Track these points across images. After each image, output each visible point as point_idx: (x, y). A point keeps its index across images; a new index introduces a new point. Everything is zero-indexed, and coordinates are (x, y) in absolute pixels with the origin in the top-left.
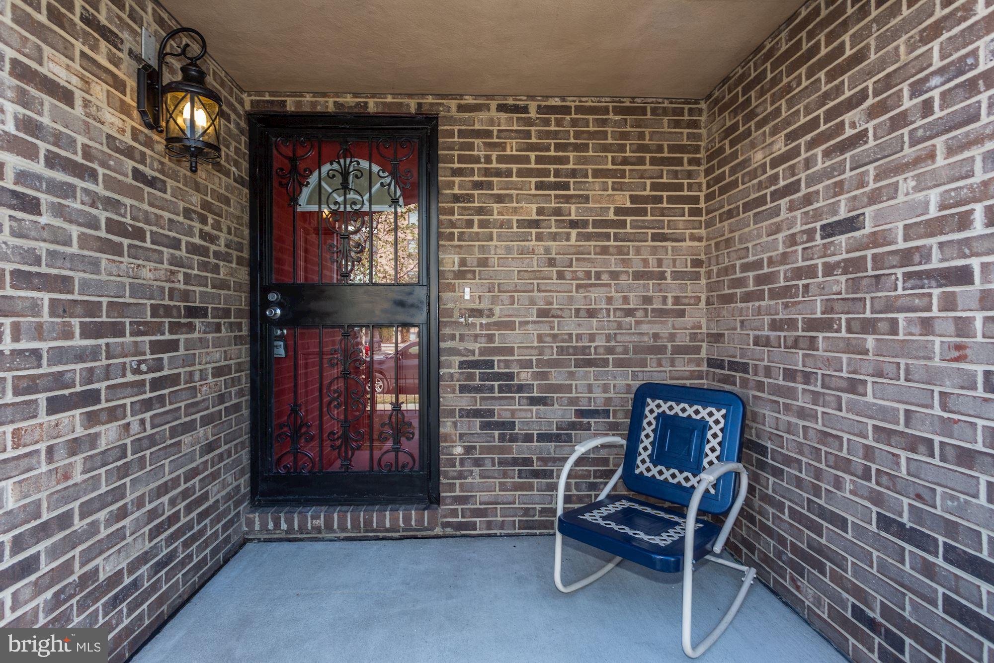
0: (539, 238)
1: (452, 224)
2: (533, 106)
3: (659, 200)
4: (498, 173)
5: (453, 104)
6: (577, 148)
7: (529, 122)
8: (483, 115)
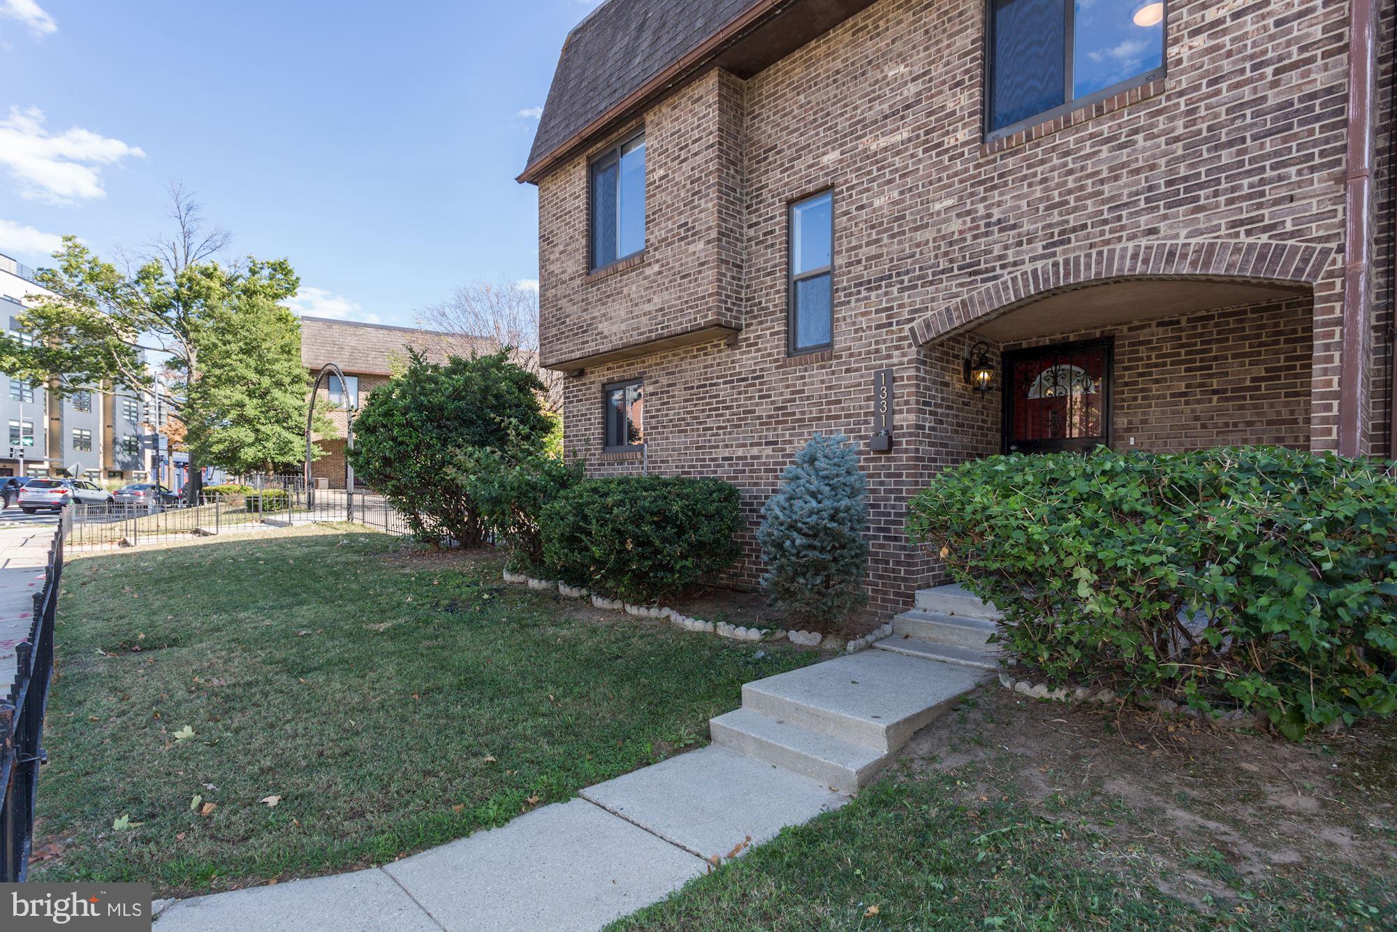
0: (1187, 403)
1: (1123, 400)
2: (1184, 320)
3: (1292, 367)
4: (1156, 365)
5: (1125, 328)
6: (1218, 341)
7: (1181, 330)
8: (1146, 331)
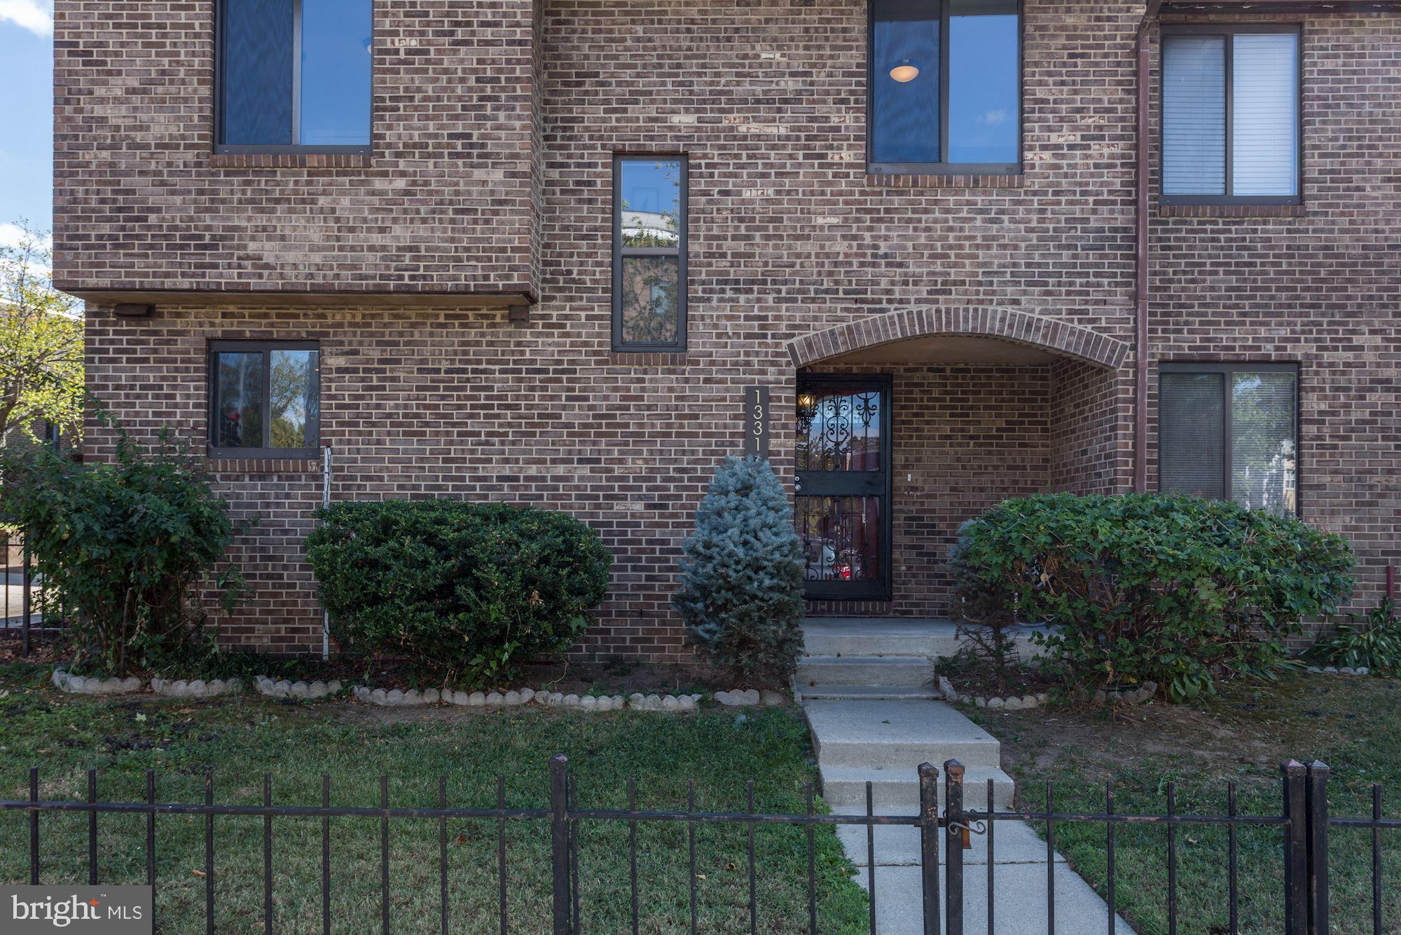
0: (951, 445)
1: (901, 437)
2: (948, 369)
3: (1023, 423)
4: (927, 408)
5: (902, 368)
6: (974, 393)
7: (946, 378)
8: (918, 374)
